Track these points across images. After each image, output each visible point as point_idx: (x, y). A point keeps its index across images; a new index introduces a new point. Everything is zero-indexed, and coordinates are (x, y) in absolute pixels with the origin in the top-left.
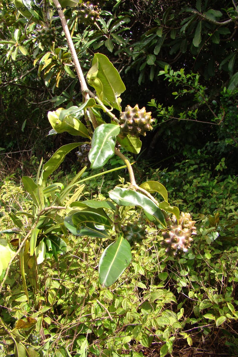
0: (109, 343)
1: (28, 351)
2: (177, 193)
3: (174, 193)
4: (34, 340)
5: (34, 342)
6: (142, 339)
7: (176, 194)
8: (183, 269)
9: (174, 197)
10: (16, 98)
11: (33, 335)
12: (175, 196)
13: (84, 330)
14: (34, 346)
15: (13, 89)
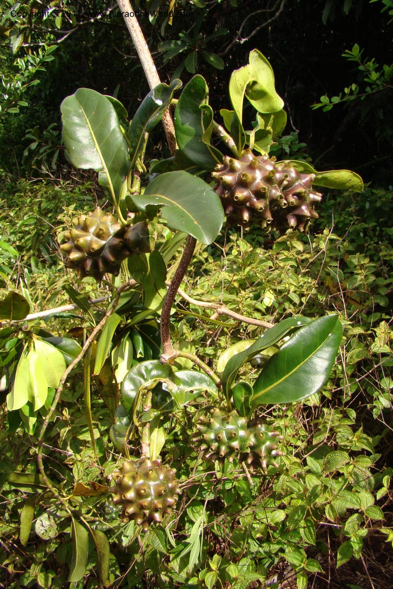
0: (245, 518)
1: (95, 535)
2: (384, 229)
3: (378, 228)
4: (108, 514)
5: (108, 517)
6: (304, 528)
7: (381, 231)
8: (386, 376)
9: (377, 236)
10: (105, 48)
11: (107, 503)
12: (379, 234)
13: (200, 494)
14: (108, 522)
15: (99, 31)
